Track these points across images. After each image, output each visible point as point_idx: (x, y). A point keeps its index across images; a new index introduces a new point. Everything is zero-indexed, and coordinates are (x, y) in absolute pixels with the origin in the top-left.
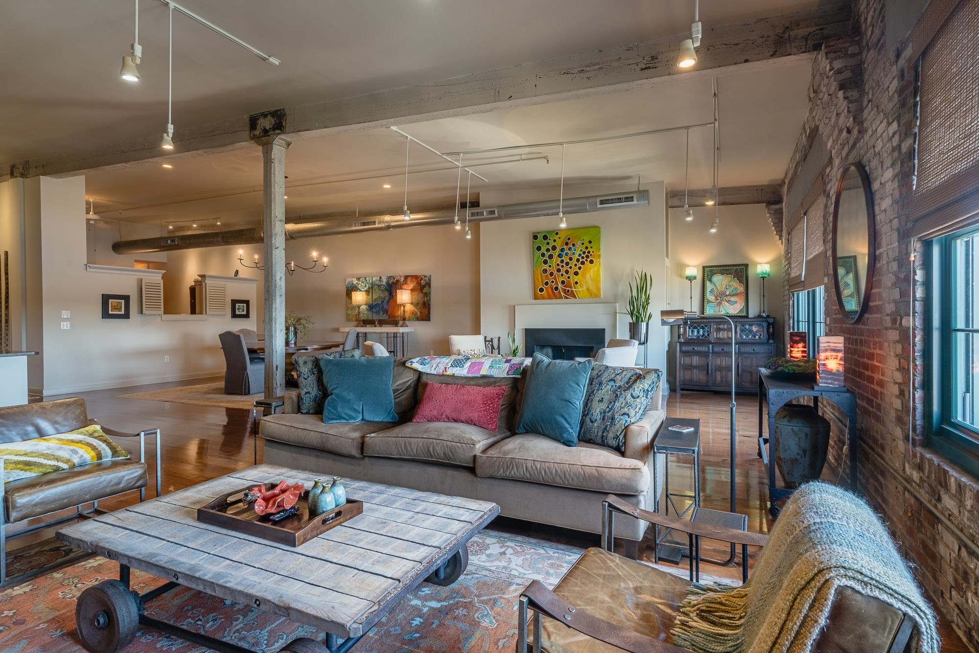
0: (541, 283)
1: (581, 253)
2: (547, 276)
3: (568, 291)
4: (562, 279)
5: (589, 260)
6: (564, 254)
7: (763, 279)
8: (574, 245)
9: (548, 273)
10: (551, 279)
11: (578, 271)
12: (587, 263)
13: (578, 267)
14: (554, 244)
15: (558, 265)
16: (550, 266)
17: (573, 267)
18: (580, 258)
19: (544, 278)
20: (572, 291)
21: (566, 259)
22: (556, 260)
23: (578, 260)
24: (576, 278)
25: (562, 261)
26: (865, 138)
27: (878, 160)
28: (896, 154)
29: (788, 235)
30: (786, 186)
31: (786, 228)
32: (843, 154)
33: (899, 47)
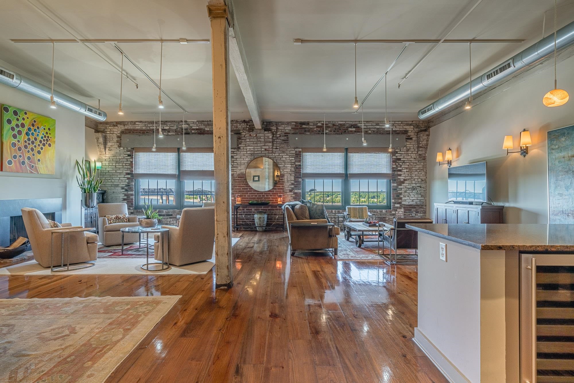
0: (10, 156)
1: (43, 136)
2: (15, 150)
3: (33, 166)
4: (28, 155)
5: (48, 143)
6: (30, 133)
7: (98, 170)
8: (38, 128)
9: (17, 147)
10: (19, 153)
11: (41, 150)
12: (47, 145)
13: (40, 147)
14: (23, 122)
15: (26, 142)
16: (19, 141)
17: (37, 146)
18: (42, 140)
19: (13, 151)
20: (36, 166)
21: (32, 139)
22: (23, 137)
23: (41, 142)
24: (39, 156)
25: (29, 139)
26: (274, 154)
27: (282, 161)
28: (293, 163)
29: (129, 153)
30: (120, 128)
31: (121, 148)
32: (255, 152)
33: (296, 147)
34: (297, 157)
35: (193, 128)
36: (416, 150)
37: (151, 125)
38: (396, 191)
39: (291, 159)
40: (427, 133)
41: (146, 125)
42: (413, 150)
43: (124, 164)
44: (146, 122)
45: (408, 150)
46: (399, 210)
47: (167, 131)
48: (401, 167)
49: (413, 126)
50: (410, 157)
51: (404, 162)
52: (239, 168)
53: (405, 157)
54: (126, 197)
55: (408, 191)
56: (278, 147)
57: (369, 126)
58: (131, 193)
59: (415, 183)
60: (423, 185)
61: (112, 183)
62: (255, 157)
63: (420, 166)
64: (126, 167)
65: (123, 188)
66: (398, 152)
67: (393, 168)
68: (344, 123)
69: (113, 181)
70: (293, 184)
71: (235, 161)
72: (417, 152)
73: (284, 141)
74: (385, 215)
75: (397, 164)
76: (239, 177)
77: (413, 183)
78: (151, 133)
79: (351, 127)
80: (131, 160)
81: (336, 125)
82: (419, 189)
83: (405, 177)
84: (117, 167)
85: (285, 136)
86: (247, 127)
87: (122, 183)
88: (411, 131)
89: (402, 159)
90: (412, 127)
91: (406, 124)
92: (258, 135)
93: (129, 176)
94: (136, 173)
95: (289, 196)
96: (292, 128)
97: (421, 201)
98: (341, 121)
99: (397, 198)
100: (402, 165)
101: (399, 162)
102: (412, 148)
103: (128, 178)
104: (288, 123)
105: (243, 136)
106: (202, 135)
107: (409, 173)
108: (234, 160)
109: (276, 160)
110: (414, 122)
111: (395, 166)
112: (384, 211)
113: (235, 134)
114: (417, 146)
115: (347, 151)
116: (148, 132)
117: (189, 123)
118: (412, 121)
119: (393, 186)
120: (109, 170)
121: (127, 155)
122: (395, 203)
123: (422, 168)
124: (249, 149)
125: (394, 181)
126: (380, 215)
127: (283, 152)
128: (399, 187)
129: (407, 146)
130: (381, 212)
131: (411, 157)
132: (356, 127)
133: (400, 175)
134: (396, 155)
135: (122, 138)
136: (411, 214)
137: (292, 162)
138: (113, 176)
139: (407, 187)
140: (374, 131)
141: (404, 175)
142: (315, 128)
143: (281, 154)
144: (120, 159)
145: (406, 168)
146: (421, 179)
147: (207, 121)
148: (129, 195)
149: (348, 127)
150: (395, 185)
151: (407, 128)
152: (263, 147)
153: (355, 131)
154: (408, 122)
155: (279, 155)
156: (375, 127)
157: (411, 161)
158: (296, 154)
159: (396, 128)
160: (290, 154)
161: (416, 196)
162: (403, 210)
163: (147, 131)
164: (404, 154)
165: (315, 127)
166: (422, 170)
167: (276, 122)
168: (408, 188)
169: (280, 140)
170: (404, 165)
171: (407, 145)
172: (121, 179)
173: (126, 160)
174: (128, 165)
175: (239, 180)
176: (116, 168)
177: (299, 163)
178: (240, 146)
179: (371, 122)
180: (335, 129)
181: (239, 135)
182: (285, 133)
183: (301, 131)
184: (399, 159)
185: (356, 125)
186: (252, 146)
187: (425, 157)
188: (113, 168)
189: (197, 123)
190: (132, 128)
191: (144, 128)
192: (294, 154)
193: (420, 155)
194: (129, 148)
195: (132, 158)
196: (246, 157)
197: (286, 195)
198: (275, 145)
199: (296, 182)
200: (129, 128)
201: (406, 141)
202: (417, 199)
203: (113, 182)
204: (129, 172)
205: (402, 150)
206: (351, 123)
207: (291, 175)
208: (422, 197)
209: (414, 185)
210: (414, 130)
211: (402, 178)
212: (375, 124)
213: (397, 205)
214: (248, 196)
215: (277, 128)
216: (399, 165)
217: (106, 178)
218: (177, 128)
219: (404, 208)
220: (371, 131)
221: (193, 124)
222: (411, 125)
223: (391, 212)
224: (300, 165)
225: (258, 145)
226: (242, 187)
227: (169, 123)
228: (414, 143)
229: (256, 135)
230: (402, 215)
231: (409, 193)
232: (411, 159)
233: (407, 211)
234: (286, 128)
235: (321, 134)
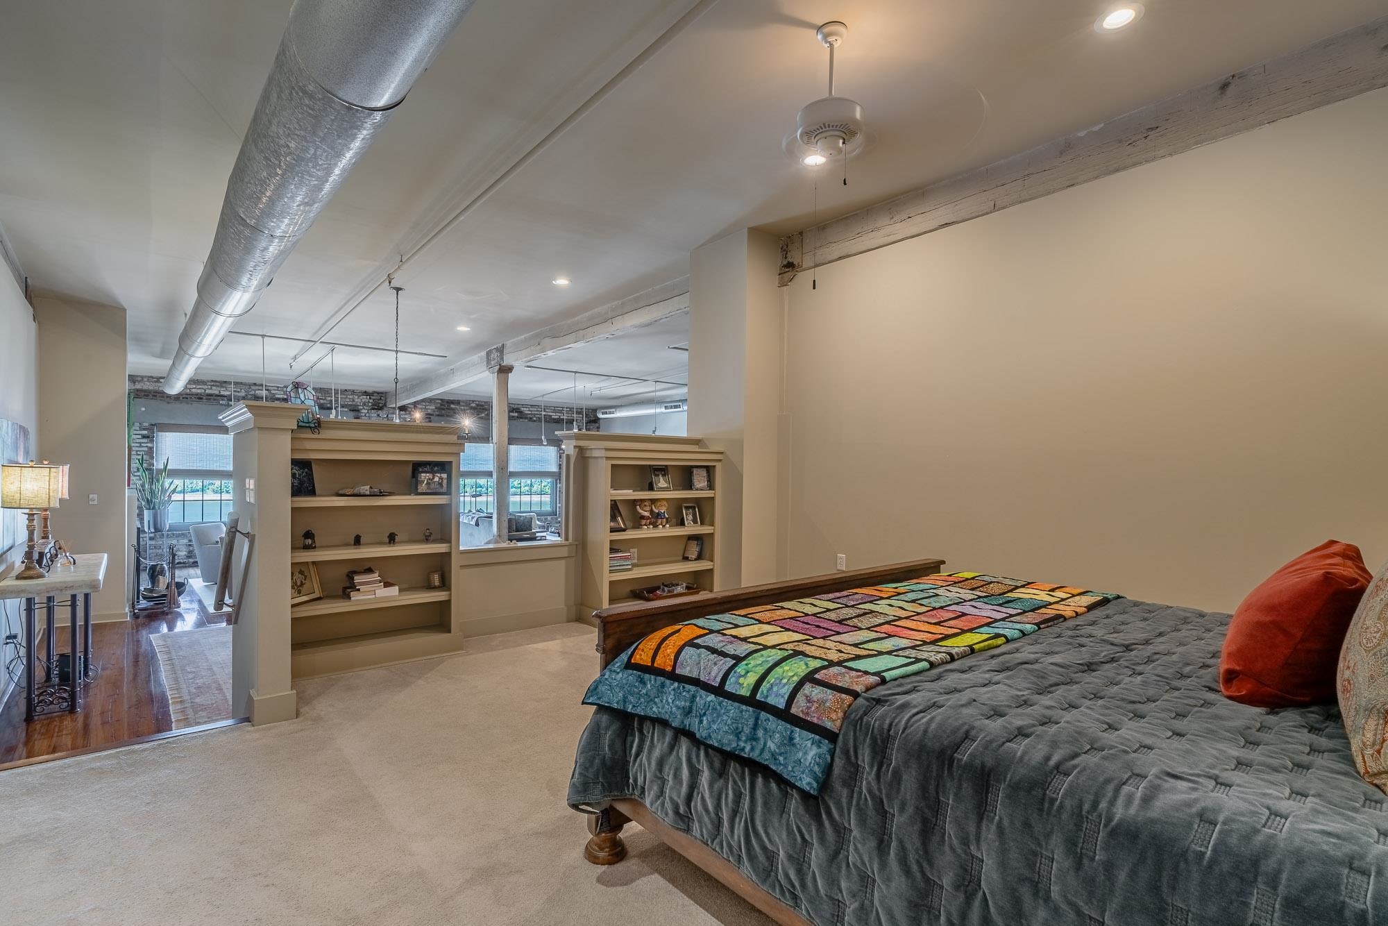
29: (145, 432)
35: (277, 396)
37: (194, 386)
40: (597, 425)
47: (225, 399)
67: (559, 465)
79: (512, 412)
80: (149, 445)
85: (427, 418)
86: (369, 402)
88: (579, 421)
90: (580, 416)
92: (389, 416)
94: (160, 467)
96: (436, 408)
104: (432, 401)
105: (364, 414)
112: (549, 518)
116: (187, 398)
117: (270, 388)
118: (582, 409)
121: (140, 437)
125: (561, 480)
130: (546, 519)
132: (519, 412)
140: (538, 418)
142: (467, 410)
151: (576, 416)
153: (518, 417)
156: (540, 412)
159: (564, 416)
163: (184, 396)
173: (138, 445)
174: (142, 453)
179: (536, 407)
181: (356, 413)
182: (427, 414)
185: (519, 409)
190: (151, 388)
194: (146, 424)
195: (152, 441)
200: (145, 387)
206: (513, 406)
210: (583, 419)
212: (539, 409)
220: (535, 417)
221: (278, 390)
223: (557, 519)
227: (231, 386)
234: (428, 407)
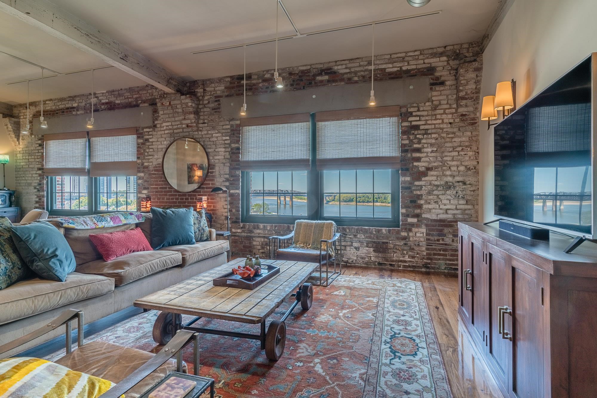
7: (4, 165)
26: (200, 133)
27: (212, 143)
28: (228, 146)
29: (40, 142)
30: (32, 110)
31: (33, 136)
32: (175, 131)
33: (231, 118)
34: (234, 134)
35: (103, 101)
36: (455, 106)
37: (61, 103)
38: (410, 190)
39: (224, 138)
40: (476, 65)
41: (56, 104)
42: (448, 106)
43: (36, 157)
44: (55, 100)
45: (435, 108)
46: (416, 230)
47: (75, 110)
48: (419, 143)
49: (448, 56)
50: (440, 121)
51: (426, 132)
52: (156, 157)
53: (429, 122)
54: (37, 199)
55: (435, 192)
56: (206, 121)
57: (354, 67)
58: (42, 193)
59: (451, 176)
60: (470, 179)
61: (25, 182)
62: (176, 138)
63: (464, 139)
64: (38, 160)
65: (35, 188)
66: (414, 114)
67: (403, 146)
68: (309, 67)
69: (26, 178)
70: (227, 180)
71: (150, 147)
72: (457, 110)
73: (215, 109)
74: (387, 238)
75: (412, 137)
76: (155, 170)
77: (446, 176)
78: (61, 113)
79: (320, 74)
80: (42, 151)
81: (295, 74)
82: (460, 187)
83: (429, 162)
84: (30, 160)
85: (216, 101)
87: (34, 182)
88: (441, 68)
89: (422, 127)
90: (445, 58)
91: (431, 54)
92: (172, 103)
93: (40, 172)
94: (46, 167)
95: (223, 200)
96: (226, 88)
97: (466, 212)
98: (303, 66)
99: (410, 205)
100: (422, 139)
101: (416, 132)
102: (445, 102)
103: (40, 175)
104: (220, 80)
106: (112, 111)
107: (438, 154)
108: (150, 145)
109: (204, 141)
110: (448, 48)
111: (407, 142)
112: (384, 230)
113: (150, 105)
114: (455, 96)
115: (314, 118)
116: (57, 113)
117: (98, 95)
118: (445, 47)
119: (404, 182)
120: (22, 165)
122: (407, 216)
123: (467, 144)
124: (167, 126)
125: (406, 170)
126: (377, 238)
127: (214, 128)
128: (417, 183)
129: (434, 98)
130: (379, 231)
131: (443, 122)
132: (331, 73)
133: (418, 159)
134: (410, 119)
135: (33, 123)
136: (443, 240)
137: (225, 144)
138: (27, 173)
139: (433, 182)
140: (363, 77)
141: (427, 159)
142: (260, 83)
143: (210, 132)
144: (32, 150)
145: (432, 145)
146: (466, 166)
147: (118, 91)
148: (40, 197)
149: (315, 75)
150: (408, 179)
151: (435, 62)
152: (184, 122)
153: (328, 81)
154: (435, 51)
155: (207, 134)
156: (366, 68)
157: (442, 129)
158: (232, 130)
159: (409, 64)
160: (224, 131)
161: (456, 202)
162: (424, 230)
164: (427, 116)
165: (260, 81)
166: (467, 147)
167: (203, 81)
168: (435, 185)
169: (208, 110)
170: (426, 139)
171: (432, 96)
172: (34, 175)
174: (39, 157)
175: (155, 174)
176: (28, 162)
177: (237, 145)
178: (156, 122)
179: (358, 61)
180: (294, 81)
181: (155, 107)
182: (216, 97)
183: (239, 91)
184: (417, 127)
185: (330, 69)
186: (168, 122)
187: (474, 119)
188: (26, 162)
189: (107, 94)
190: (42, 109)
191: (54, 108)
192: (229, 131)
193: (462, 115)
194: (40, 136)
195: (43, 148)
196: (164, 139)
197: (218, 199)
198: (202, 117)
199: (232, 176)
200: (40, 109)
201: (431, 89)
202: (456, 209)
203: (26, 180)
204: (40, 166)
205: (421, 109)
206: (321, 66)
207: (224, 165)
208: (467, 203)
209: (450, 179)
210: (448, 64)
211: (421, 165)
212: (366, 63)
213: (410, 220)
214: (167, 199)
215: (204, 90)
216: (416, 138)
217: (20, 175)
218: (86, 104)
219: (427, 225)
220: (359, 77)
221: (103, 96)
222: (441, 54)
223: (398, 232)
224: (238, 149)
225: (176, 119)
226: (159, 185)
227: (78, 99)
228: (448, 92)
229: (170, 103)
230: (422, 239)
231: (438, 196)
232: (441, 126)
233: (435, 233)
234: (217, 88)
235: (270, 92)
